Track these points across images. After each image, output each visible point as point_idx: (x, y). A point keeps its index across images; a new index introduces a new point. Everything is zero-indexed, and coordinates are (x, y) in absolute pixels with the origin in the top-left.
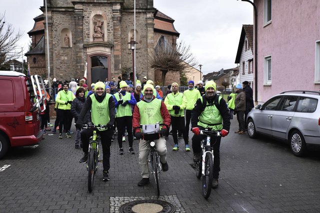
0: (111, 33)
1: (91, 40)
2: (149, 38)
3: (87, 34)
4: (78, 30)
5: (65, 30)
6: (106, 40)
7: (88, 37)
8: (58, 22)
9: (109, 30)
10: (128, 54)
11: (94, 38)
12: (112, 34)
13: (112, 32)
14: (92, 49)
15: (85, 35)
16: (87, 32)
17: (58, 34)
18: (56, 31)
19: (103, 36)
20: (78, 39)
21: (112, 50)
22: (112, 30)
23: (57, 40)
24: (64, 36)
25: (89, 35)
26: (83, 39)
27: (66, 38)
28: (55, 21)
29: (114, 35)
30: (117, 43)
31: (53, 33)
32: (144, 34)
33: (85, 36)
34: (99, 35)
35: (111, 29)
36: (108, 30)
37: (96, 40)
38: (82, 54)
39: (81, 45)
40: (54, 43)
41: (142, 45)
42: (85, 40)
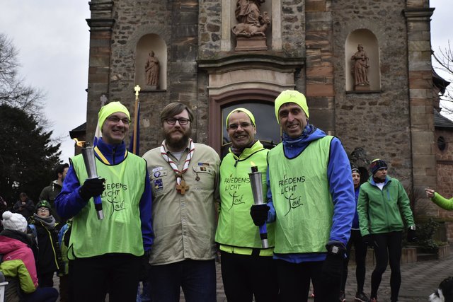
0: (296, 19)
1: (225, 46)
2: (416, 55)
3: (210, 27)
4: (184, 14)
5: (148, 40)
6: (277, 43)
7: (216, 38)
8: (130, 18)
9: (290, 11)
10: (344, 107)
11: (235, 39)
12: (299, 23)
13: (300, 15)
14: (226, 76)
15: (204, 29)
16: (210, 20)
17: (128, 51)
18: (123, 42)
19: (269, 31)
20: (182, 44)
21: (301, 80)
22: (300, 9)
23: (124, 70)
24: (145, 57)
25: (217, 28)
26: (196, 44)
27: (151, 64)
28: (121, 14)
29: (307, 26)
30: (317, 53)
31: (114, 50)
32: (397, 42)
33: (205, 36)
34: (254, 29)
35: (294, 8)
36: (285, 10)
37: (243, 46)
38: (193, 95)
39: (190, 65)
40: (114, 78)
41: (390, 80)
42: (203, 48)
